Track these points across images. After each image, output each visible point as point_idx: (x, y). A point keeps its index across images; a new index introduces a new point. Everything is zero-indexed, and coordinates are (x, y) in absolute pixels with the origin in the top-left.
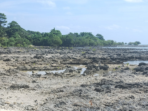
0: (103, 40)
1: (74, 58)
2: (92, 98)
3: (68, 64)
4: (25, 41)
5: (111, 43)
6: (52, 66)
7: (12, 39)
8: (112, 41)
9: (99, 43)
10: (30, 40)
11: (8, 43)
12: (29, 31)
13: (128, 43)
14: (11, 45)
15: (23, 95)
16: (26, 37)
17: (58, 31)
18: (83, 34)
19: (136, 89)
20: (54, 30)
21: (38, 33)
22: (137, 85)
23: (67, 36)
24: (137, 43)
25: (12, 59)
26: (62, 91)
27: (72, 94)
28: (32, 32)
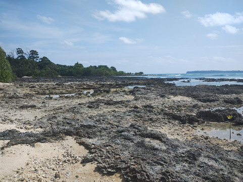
0: (116, 71)
1: (88, 85)
2: (81, 113)
3: (82, 89)
4: (54, 72)
5: (122, 73)
6: (67, 91)
7: (43, 71)
8: (122, 72)
9: (113, 73)
10: (58, 72)
11: (39, 74)
12: (58, 65)
13: (134, 73)
14: (42, 76)
15: (28, 113)
16: (55, 70)
17: (81, 64)
18: (100, 67)
19: (120, 105)
20: (78, 63)
21: (65, 66)
22: (121, 102)
23: (88, 68)
24: (141, 73)
25: (37, 86)
26: (61, 109)
27: (68, 111)
28: (60, 66)
